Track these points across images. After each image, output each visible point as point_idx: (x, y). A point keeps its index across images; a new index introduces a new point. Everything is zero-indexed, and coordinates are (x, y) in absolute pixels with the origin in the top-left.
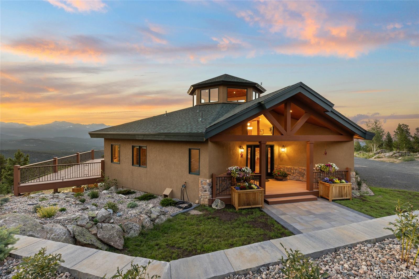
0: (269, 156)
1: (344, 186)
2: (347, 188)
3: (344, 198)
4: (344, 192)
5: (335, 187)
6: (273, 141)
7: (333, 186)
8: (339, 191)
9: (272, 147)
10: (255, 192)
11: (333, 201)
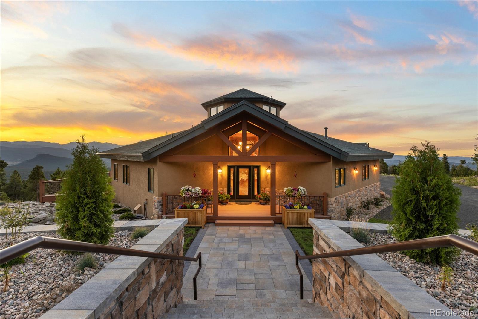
0: (256, 177)
1: (304, 213)
2: (308, 215)
3: (303, 226)
4: (305, 219)
5: (291, 213)
6: (259, 162)
7: (288, 212)
8: (297, 218)
9: (258, 168)
10: (195, 211)
11: (288, 228)
